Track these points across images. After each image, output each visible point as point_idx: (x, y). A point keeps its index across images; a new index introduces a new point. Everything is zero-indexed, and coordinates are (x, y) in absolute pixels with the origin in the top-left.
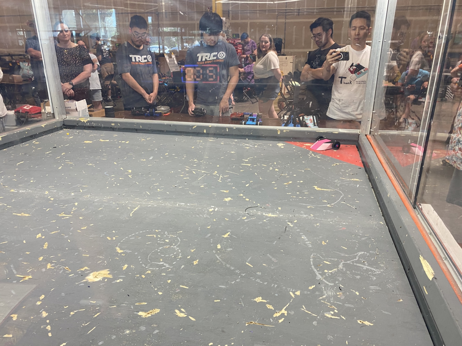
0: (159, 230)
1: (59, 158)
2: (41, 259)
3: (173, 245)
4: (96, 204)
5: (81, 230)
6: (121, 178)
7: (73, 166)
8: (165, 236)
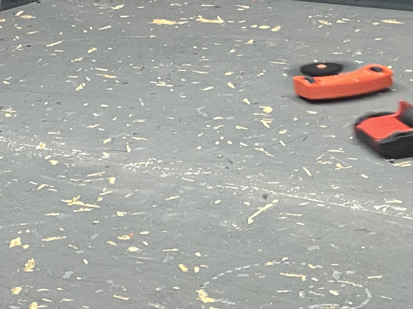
0: (318, 266)
1: (80, 59)
2: (17, 290)
3: (348, 305)
4: (163, 184)
5: (117, 241)
6: (240, 126)
7: (115, 85)
8: (333, 281)
